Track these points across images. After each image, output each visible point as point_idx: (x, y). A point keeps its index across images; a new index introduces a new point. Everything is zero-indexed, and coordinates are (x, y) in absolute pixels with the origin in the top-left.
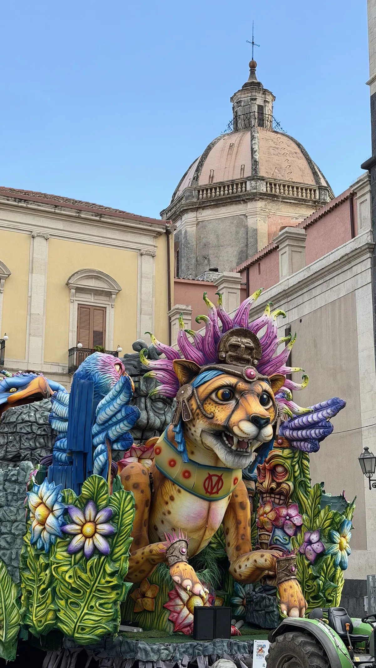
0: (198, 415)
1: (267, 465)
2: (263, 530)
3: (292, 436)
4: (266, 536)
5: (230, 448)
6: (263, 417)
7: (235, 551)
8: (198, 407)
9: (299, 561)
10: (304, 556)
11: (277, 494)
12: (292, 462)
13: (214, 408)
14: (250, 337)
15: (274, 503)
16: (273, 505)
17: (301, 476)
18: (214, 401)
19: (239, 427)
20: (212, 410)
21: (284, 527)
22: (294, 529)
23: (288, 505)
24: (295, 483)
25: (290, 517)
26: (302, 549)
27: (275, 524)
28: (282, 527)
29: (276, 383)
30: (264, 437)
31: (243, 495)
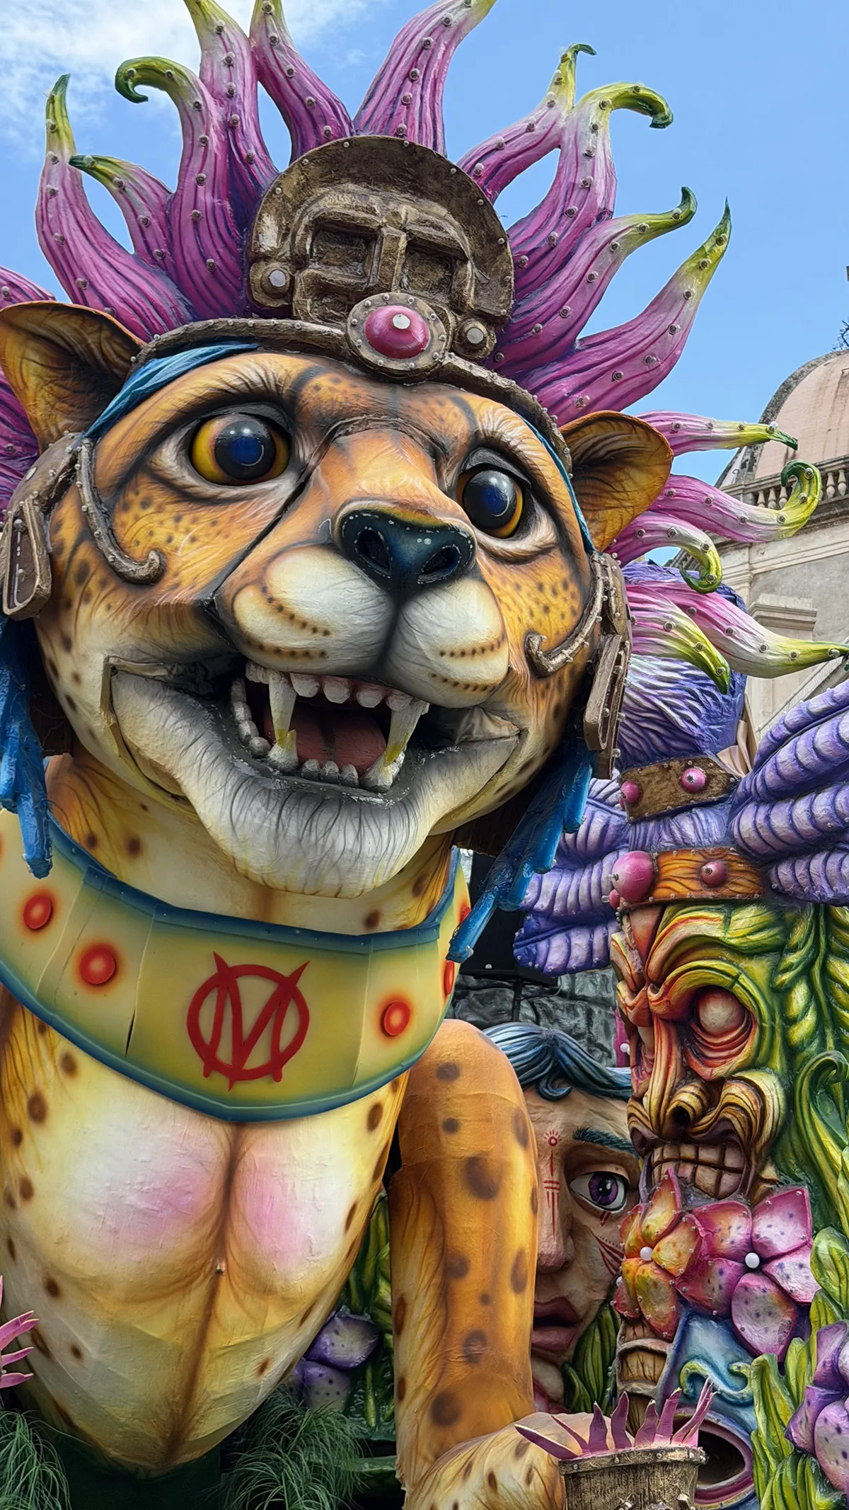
1: (653, 996)
2: (639, 1331)
3: (765, 833)
4: (649, 1361)
5: (262, 756)
6: (410, 517)
7: (425, 1421)
8: (87, 533)
10: (811, 1469)
11: (709, 1143)
12: (775, 971)
13: (170, 523)
15: (693, 1192)
16: (685, 1197)
17: (823, 1045)
18: (168, 484)
19: (264, 590)
21: (734, 1307)
22: (788, 1319)
23: (759, 1192)
24: (795, 1080)
25: (767, 1255)
26: (801, 1422)
27: (691, 1297)
28: (724, 1309)
29: (620, 481)
30: (429, 655)
31: (488, 1120)
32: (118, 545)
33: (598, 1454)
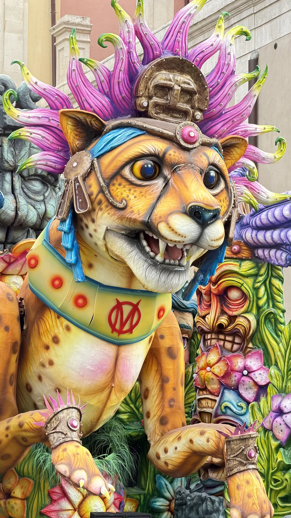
0: (100, 203)
1: (213, 287)
2: (205, 392)
3: (255, 240)
4: (210, 402)
5: (153, 258)
6: (208, 208)
7: (158, 424)
8: (101, 191)
9: (263, 441)
10: (271, 434)
11: (229, 335)
12: (255, 282)
13: (127, 191)
14: (189, 73)
15: (224, 350)
16: (222, 352)
17: (269, 305)
18: (127, 180)
19: (168, 224)
20: (125, 195)
21: (239, 387)
22: (256, 390)
23: (247, 351)
24: (260, 317)
25: (250, 371)
26: (267, 422)
27: (225, 383)
28: (236, 387)
29: (232, 152)
30: (209, 241)
31: (173, 335)
32: (111, 196)
33: (236, 436)
